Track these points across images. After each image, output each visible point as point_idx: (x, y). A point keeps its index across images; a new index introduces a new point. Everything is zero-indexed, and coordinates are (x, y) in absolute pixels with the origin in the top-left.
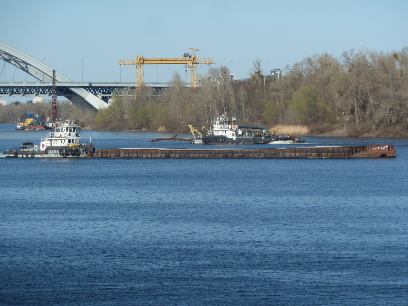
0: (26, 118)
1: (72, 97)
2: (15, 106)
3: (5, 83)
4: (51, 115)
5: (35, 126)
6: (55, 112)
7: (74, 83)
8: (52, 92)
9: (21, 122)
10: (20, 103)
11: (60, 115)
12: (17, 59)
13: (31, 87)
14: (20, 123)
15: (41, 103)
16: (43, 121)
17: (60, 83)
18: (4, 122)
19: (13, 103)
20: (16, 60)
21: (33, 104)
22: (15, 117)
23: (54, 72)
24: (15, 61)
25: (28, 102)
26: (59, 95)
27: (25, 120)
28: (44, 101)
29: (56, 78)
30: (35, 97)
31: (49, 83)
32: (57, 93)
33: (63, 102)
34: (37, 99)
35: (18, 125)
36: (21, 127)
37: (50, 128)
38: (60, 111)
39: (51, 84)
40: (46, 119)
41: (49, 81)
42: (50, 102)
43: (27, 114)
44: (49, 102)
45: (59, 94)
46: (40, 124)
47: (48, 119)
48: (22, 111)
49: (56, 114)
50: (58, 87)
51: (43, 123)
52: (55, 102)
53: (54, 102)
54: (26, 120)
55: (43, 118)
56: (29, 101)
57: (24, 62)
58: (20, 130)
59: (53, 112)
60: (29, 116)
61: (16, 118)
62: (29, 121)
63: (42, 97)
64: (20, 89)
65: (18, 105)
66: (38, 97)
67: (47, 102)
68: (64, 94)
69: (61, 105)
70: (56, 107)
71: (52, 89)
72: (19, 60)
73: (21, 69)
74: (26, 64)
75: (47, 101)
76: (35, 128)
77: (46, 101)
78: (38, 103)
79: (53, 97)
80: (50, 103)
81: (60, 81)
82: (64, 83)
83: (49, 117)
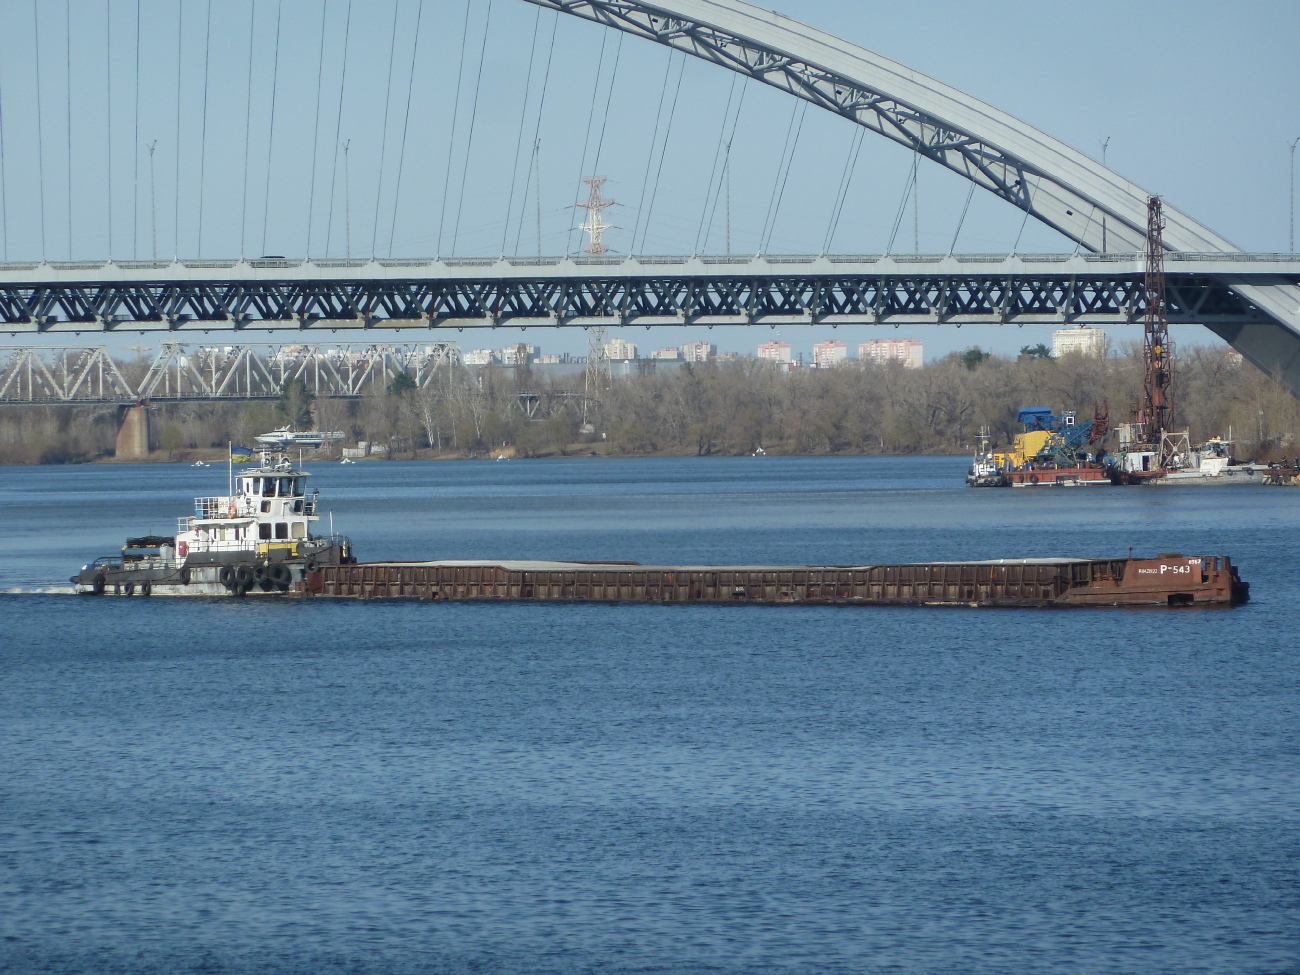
0: (1020, 431)
1: (1241, 325)
2: (965, 372)
3: (916, 259)
4: (1135, 413)
5: (1061, 466)
6: (1157, 401)
7: (1251, 258)
8: (1142, 305)
9: (994, 446)
10: (987, 355)
11: (1181, 414)
12: (976, 146)
13: (1044, 278)
14: (987, 451)
15: (1088, 358)
16: (1099, 444)
17: (1181, 257)
18: (912, 450)
19: (952, 356)
20: (971, 147)
21: (1052, 360)
22: (963, 425)
23: (1154, 205)
24: (967, 154)
25: (1025, 351)
26: (1179, 318)
27: (1010, 441)
28: (1103, 347)
29: (1165, 237)
30: (1060, 330)
31: (1132, 258)
32: (1171, 311)
33: (1198, 352)
34: (1069, 340)
35: (979, 462)
36: (991, 474)
37: (1134, 479)
38: (1184, 397)
39: (1140, 267)
40: (1116, 434)
41: (1131, 250)
42: (1135, 352)
43: (1022, 409)
44: (1130, 351)
45: (1180, 312)
46: (1083, 456)
47: (1125, 433)
48: (998, 396)
49: (1162, 408)
50: (1174, 278)
51: (1100, 455)
52: (1158, 350)
53: (1156, 350)
54: (1018, 437)
55: (1099, 429)
56: (1033, 346)
57: (1007, 159)
58: (987, 484)
59: (1150, 399)
60: (1033, 419)
61: (967, 430)
62: (1033, 442)
63: (1094, 329)
64: (990, 290)
65: (981, 370)
66: (1075, 329)
67: (1121, 354)
68: (1202, 311)
69: (1189, 368)
70: (1161, 378)
71: (1142, 291)
72: (987, 150)
73: (995, 192)
74: (1022, 166)
75: (1117, 350)
76: (1062, 478)
77: (1115, 347)
78: (1075, 357)
79: (1149, 327)
80: (1136, 358)
81: (1183, 249)
82: (1201, 257)
83: (1128, 426)
